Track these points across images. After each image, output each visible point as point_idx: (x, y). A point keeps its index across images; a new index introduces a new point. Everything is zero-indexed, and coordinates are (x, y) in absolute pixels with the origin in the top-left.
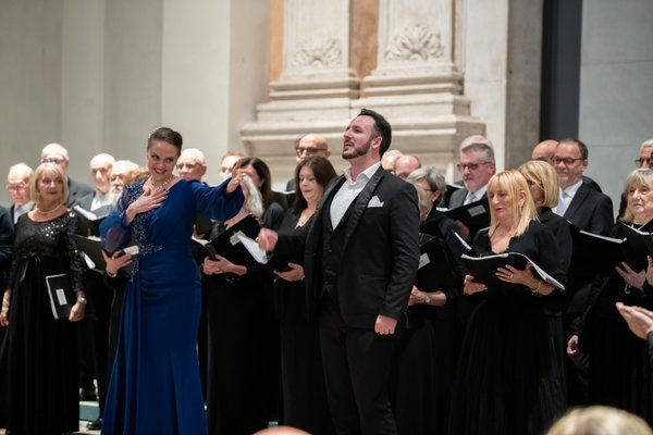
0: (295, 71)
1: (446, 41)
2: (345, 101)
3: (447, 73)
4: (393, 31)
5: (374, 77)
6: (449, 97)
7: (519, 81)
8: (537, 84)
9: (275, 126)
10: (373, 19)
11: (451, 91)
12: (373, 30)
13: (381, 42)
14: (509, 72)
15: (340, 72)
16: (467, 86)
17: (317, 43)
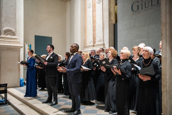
0: (88, 44)
1: (102, 40)
2: (92, 47)
3: (102, 43)
4: (97, 39)
5: (95, 44)
6: (102, 46)
7: (111, 44)
8: (113, 44)
9: (85, 51)
10: (95, 38)
11: (103, 45)
12: (95, 39)
13: (96, 40)
14: (109, 43)
15: (92, 44)
16: (105, 45)
17: (90, 41)
